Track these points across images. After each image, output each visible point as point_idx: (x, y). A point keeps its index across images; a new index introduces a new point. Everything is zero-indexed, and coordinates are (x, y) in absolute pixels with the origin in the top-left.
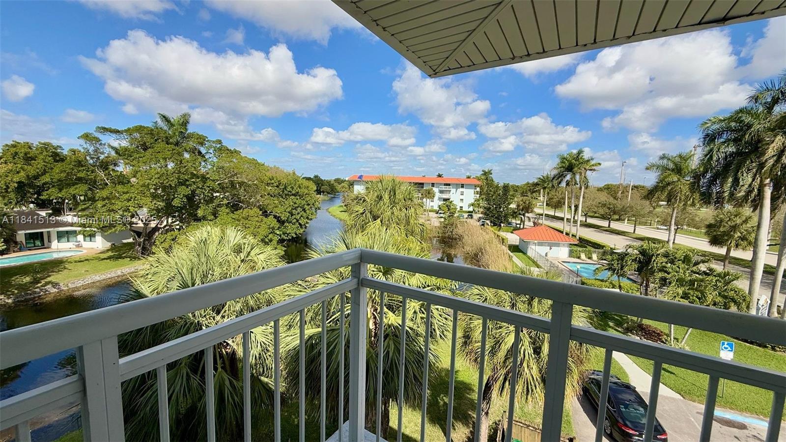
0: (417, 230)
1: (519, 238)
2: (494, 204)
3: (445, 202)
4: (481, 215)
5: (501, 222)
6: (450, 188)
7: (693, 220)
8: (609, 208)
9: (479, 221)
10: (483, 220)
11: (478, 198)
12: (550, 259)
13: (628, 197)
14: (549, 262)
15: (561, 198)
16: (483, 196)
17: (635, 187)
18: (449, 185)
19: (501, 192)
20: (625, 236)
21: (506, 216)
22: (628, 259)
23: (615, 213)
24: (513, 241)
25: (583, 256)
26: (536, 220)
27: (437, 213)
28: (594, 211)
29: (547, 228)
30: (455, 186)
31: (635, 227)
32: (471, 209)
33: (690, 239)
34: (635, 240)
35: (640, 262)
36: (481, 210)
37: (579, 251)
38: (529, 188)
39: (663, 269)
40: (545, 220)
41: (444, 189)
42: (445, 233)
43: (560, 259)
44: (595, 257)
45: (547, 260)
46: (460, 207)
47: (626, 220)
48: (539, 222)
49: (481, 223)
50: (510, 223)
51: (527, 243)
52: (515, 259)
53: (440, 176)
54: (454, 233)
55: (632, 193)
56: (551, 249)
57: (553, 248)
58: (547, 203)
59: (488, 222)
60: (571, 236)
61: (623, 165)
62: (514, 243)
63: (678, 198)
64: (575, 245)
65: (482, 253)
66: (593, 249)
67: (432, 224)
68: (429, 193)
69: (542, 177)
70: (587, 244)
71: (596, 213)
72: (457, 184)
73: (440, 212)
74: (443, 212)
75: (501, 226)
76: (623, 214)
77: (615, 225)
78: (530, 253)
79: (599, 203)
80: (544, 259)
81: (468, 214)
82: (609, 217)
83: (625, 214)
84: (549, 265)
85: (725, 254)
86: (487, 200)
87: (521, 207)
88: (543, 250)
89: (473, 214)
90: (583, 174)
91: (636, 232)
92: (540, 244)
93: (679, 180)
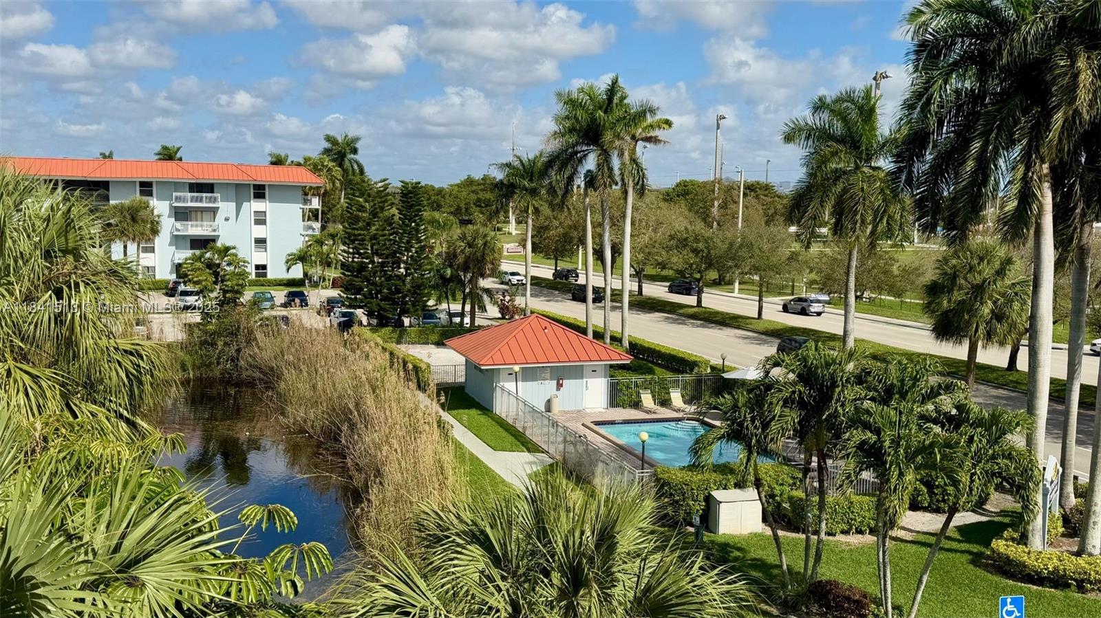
0: (115, 376)
1: (464, 358)
2: (376, 253)
3: (198, 252)
4: (334, 293)
5: (404, 312)
6: (215, 200)
7: (886, 273)
8: (696, 251)
9: (329, 312)
10: (344, 310)
11: (317, 233)
12: (561, 419)
13: (737, 218)
14: (560, 430)
15: (570, 227)
16: (331, 228)
17: (751, 188)
18: (208, 188)
19: (394, 211)
20: (738, 328)
21: (418, 290)
22: (774, 400)
23: (710, 266)
24: (447, 373)
25: (647, 399)
26: (507, 298)
27: (171, 291)
28: (660, 260)
29: (545, 323)
30: (233, 193)
31: (760, 301)
32: (297, 272)
33: (881, 325)
34: (764, 337)
35: (802, 404)
36: (333, 274)
37: (637, 385)
38: (473, 197)
39: (859, 420)
40: (532, 295)
41: (190, 204)
42: (209, 365)
43: (589, 415)
44: (676, 397)
45: (555, 424)
46: (257, 267)
47: (737, 285)
48: (516, 303)
49: (336, 319)
50: (429, 314)
51: (491, 375)
52: (460, 433)
53: (168, 155)
54: (242, 363)
55: (745, 207)
56: (559, 386)
57: (565, 382)
58: (533, 244)
59: (359, 313)
60: (608, 341)
61: (718, 127)
62: (450, 379)
63: (858, 217)
64: (623, 367)
65: (352, 426)
66: (669, 376)
67: (156, 336)
68: (134, 219)
69: (517, 163)
70: (652, 362)
71: (664, 268)
72: (237, 186)
73: (182, 288)
74: (197, 288)
75: (401, 324)
76: (731, 267)
77: (714, 300)
78: (503, 406)
79: (672, 237)
80: (546, 422)
81: (286, 291)
82: (698, 276)
83: (736, 266)
84: (560, 439)
85: (966, 359)
86: (349, 239)
87: (461, 259)
88: (536, 392)
89: (307, 290)
90: (626, 154)
91: (764, 316)
92: (530, 374)
93: (857, 168)
